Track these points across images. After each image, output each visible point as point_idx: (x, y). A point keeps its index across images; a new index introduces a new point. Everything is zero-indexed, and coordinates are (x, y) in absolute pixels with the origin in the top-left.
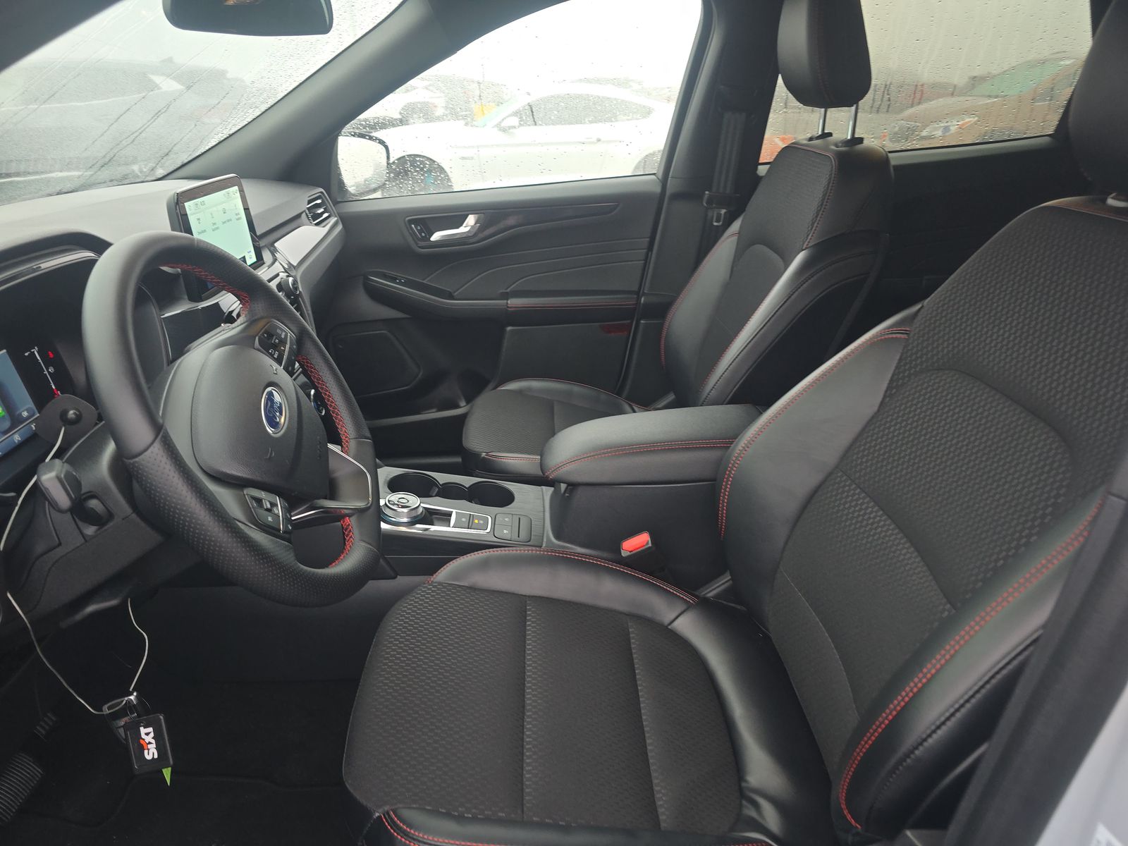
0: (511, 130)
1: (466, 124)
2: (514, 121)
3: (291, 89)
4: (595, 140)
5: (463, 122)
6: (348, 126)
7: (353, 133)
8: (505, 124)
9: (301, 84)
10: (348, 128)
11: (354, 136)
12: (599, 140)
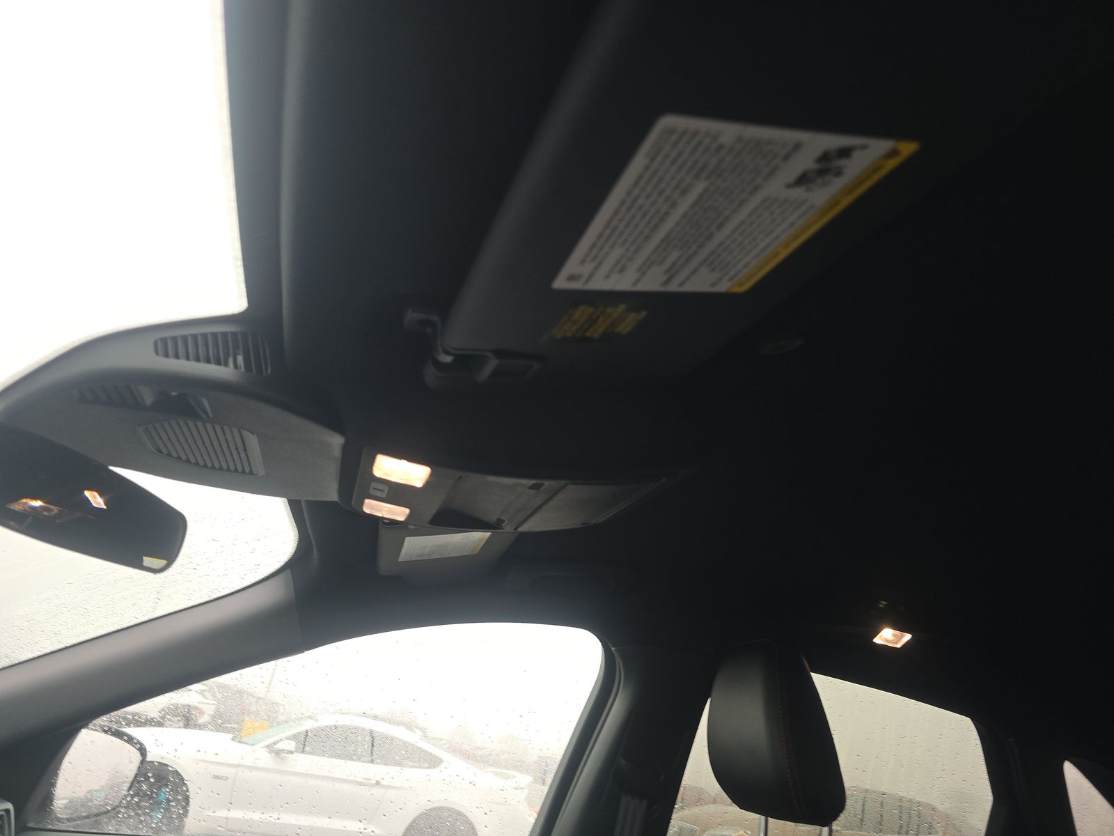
0: (283, 755)
1: (233, 740)
2: (291, 745)
3: (48, 651)
4: (374, 782)
5: (231, 736)
6: (104, 718)
7: (106, 729)
8: (279, 746)
9: (66, 648)
10: (103, 720)
11: (105, 732)
12: (378, 783)
